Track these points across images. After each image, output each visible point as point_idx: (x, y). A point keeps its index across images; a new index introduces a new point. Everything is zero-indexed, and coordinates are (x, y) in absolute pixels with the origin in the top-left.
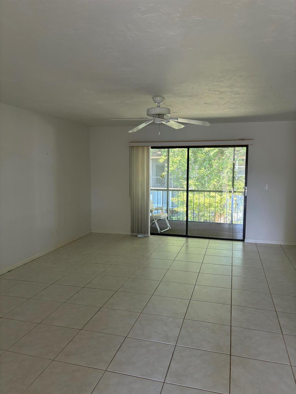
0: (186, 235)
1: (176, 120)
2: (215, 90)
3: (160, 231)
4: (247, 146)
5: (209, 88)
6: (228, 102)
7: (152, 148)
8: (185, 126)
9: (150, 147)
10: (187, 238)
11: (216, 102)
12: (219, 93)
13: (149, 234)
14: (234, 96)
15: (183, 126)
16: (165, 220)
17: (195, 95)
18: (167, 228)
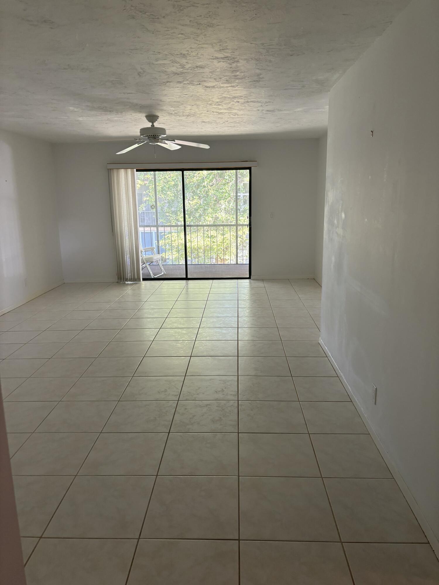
0: (185, 277)
1: (174, 142)
2: (213, 112)
3: (153, 276)
4: (250, 169)
5: (207, 110)
6: (227, 121)
7: (137, 171)
8: (181, 147)
9: (135, 170)
10: (187, 281)
11: (214, 121)
12: (218, 113)
13: (141, 279)
14: (232, 116)
15: (180, 147)
16: (159, 265)
17: (193, 115)
18: (162, 273)
